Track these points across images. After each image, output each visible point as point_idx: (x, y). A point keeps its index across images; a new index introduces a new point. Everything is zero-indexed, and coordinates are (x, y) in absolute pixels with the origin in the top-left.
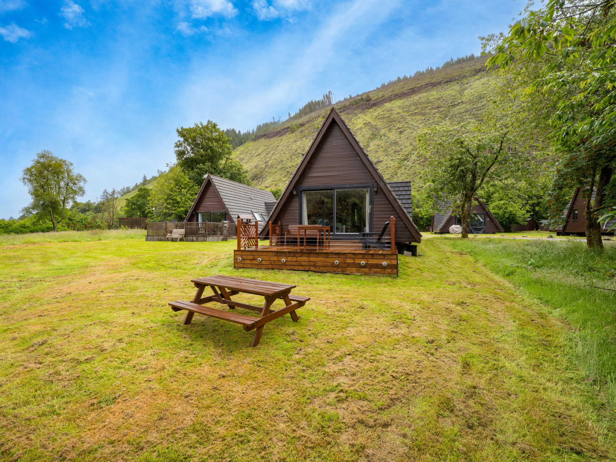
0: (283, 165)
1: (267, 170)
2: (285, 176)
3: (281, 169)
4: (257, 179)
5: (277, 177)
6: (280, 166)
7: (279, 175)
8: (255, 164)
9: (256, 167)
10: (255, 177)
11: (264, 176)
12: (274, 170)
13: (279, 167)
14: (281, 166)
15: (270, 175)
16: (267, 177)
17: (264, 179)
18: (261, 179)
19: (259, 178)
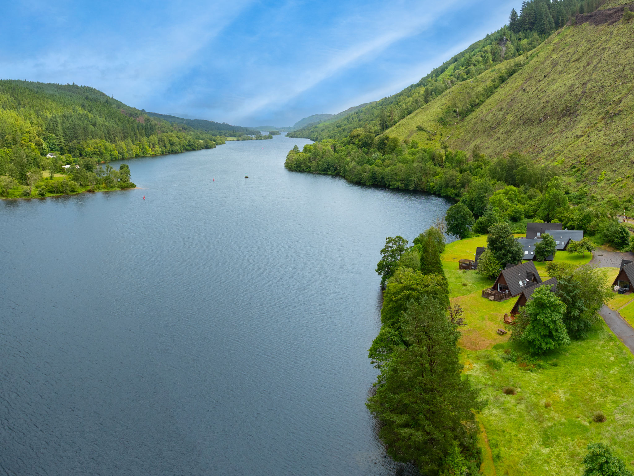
0: (604, 95)
1: (583, 101)
2: (602, 119)
4: (569, 116)
7: (596, 114)
8: (570, 83)
9: (571, 90)
10: (568, 111)
11: (578, 112)
12: (591, 104)
14: (601, 96)
15: (585, 112)
16: (582, 114)
17: (578, 117)
18: (575, 116)
19: (572, 113)
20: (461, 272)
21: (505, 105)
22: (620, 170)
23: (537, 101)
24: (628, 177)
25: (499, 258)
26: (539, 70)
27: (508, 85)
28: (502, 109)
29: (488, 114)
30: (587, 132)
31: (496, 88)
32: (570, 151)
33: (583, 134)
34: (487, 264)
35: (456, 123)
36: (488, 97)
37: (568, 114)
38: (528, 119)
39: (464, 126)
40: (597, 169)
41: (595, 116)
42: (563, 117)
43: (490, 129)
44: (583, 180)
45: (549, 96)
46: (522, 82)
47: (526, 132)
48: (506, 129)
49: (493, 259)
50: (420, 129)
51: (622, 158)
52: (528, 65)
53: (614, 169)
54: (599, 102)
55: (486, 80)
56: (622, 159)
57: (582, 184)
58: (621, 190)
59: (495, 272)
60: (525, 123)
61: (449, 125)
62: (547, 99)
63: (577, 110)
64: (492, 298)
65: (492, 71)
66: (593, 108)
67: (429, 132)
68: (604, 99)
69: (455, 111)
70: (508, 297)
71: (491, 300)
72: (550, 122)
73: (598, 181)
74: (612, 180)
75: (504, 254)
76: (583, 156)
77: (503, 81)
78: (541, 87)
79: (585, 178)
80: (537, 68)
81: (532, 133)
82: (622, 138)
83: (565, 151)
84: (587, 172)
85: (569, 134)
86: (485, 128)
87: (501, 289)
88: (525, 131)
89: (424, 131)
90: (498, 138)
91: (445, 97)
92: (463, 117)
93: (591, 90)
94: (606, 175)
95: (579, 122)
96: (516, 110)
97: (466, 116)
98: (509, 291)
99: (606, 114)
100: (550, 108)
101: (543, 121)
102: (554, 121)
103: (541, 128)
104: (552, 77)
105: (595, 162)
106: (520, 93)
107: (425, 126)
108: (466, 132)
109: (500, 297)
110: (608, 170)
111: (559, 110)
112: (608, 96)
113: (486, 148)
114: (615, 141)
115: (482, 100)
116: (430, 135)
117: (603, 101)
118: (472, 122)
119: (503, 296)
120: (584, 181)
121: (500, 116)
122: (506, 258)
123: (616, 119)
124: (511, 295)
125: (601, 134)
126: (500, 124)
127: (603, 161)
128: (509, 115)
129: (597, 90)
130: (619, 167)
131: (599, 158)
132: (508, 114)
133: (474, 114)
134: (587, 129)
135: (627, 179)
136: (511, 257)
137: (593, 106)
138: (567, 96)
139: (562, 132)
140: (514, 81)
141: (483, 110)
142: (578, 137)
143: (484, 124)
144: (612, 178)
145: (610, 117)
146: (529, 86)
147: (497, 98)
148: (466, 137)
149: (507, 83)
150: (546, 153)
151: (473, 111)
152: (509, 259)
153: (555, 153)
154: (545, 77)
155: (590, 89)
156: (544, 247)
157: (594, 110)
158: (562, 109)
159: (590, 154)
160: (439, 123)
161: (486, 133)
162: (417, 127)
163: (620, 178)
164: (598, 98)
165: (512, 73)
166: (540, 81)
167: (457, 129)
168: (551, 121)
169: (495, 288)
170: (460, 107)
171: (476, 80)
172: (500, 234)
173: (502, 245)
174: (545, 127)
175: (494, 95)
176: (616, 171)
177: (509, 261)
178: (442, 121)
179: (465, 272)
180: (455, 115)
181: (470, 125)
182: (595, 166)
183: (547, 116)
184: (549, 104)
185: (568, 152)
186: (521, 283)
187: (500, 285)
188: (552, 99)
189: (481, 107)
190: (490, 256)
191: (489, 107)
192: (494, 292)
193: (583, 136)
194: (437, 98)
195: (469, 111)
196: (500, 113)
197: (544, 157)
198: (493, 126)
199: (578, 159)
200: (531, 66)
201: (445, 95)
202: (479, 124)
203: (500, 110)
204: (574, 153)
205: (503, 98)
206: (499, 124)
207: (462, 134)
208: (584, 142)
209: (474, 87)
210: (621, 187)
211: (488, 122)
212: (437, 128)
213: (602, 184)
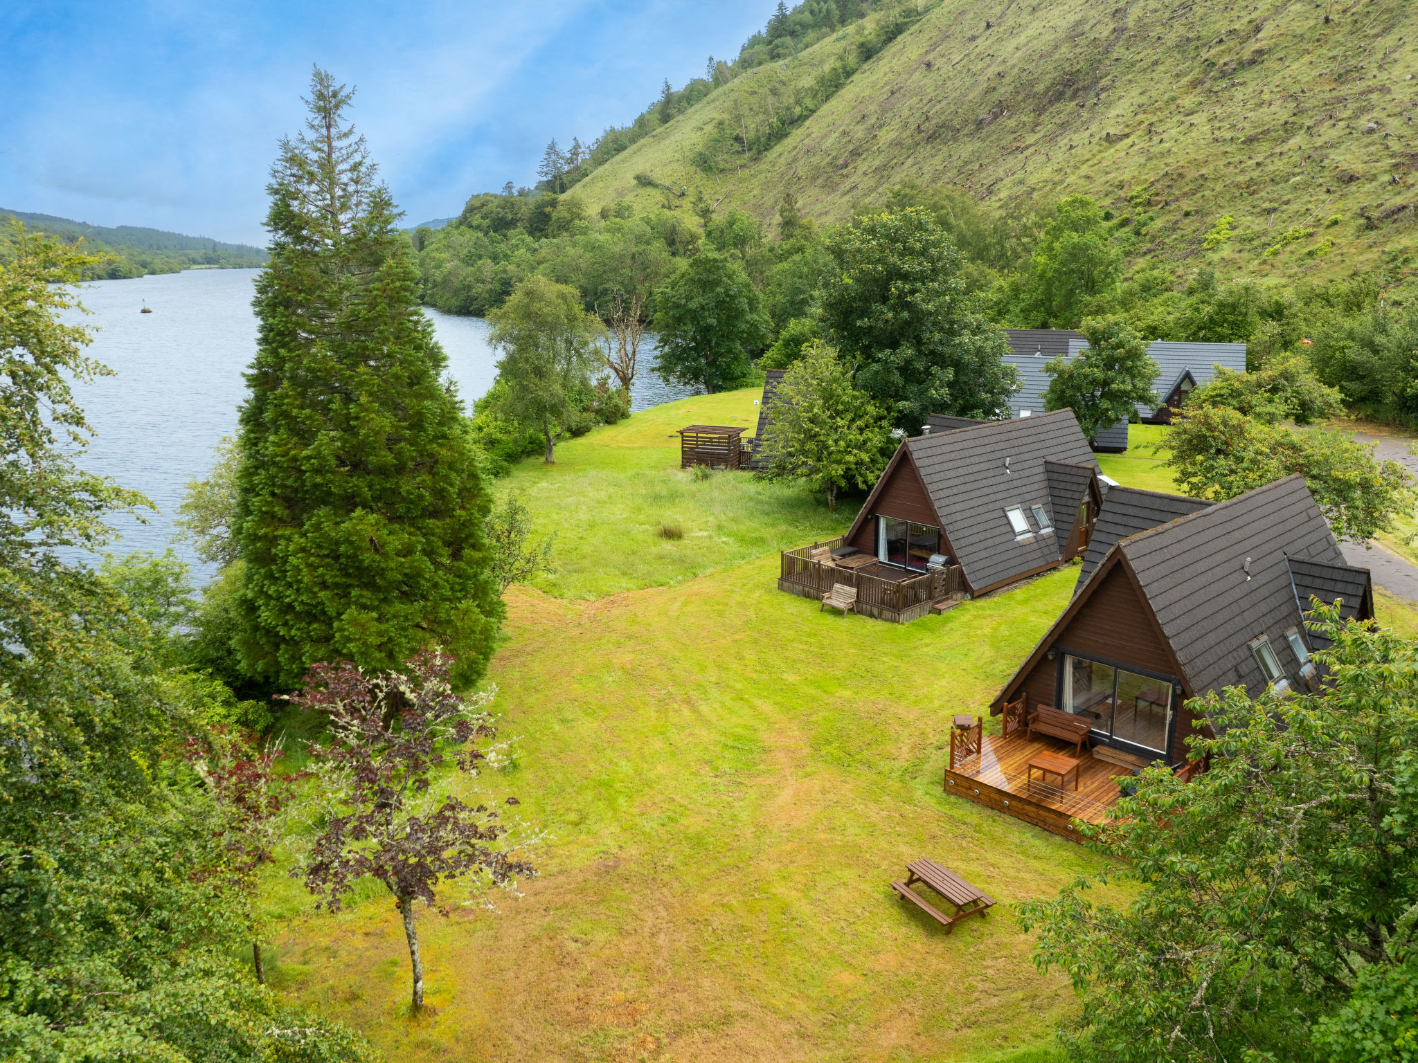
0: (1191, 25)
1: (1118, 51)
2: (1195, 84)
3: (1182, 45)
4: (1073, 97)
5: (1161, 86)
6: (1179, 30)
7: (1167, 78)
8: (1072, 18)
9: (1074, 34)
10: (1068, 84)
11: (1105, 82)
12: (1147, 53)
13: (1171, 38)
14: (1182, 30)
15: (1130, 77)
16: (1117, 84)
17: (1103, 96)
18: (1092, 93)
19: (1084, 88)
20: (684, 477)
21: (872, 108)
22: (1293, 207)
23: (968, 81)
24: (1335, 223)
25: (881, 392)
26: (970, 15)
27: (881, 63)
28: (864, 117)
29: (826, 136)
30: (1141, 123)
31: (849, 74)
32: (1088, 177)
33: (1127, 130)
34: (812, 421)
35: (741, 167)
36: (828, 98)
37: (1069, 93)
38: (943, 126)
39: (760, 172)
40: (1197, 212)
41: (1165, 82)
42: (1051, 103)
43: (830, 169)
44: (1145, 249)
45: (1004, 61)
46: (922, 51)
47: (937, 161)
48: (876, 163)
49: (847, 394)
50: (644, 181)
51: (1297, 170)
52: (937, 10)
53: (1266, 205)
54: (1177, 46)
55: (822, 62)
56: (1295, 175)
57: (1141, 260)
58: (1309, 262)
59: (859, 463)
60: (931, 138)
61: (722, 171)
62: (1000, 69)
63: (1101, 78)
64: (842, 595)
65: (838, 40)
66: (1156, 63)
67: (668, 188)
68: (1191, 35)
69: (738, 139)
70: (948, 593)
71: (837, 612)
72: (1012, 123)
73: (1205, 245)
74: (1264, 240)
75: (906, 370)
76: (1139, 183)
77: (868, 58)
78: (977, 50)
79: (1152, 242)
80: (963, 13)
81: (955, 158)
82: (1284, 116)
83: (1071, 179)
84: (1158, 223)
85: (1080, 138)
86: (817, 168)
87: (895, 549)
88: (933, 156)
89: (656, 186)
90: (854, 187)
91: (712, 105)
92: (759, 152)
93: (1146, 21)
94: (1233, 228)
95: (1109, 105)
96: (906, 112)
97: (766, 150)
98: (952, 561)
99: (1206, 72)
100: (1011, 88)
101: (990, 123)
102: (1025, 119)
103: (984, 140)
104: (1011, 22)
105: (1185, 195)
106: (917, 76)
107: (657, 176)
108: (766, 186)
109: (899, 589)
110: (1241, 213)
111: (1040, 88)
112: (1205, 25)
113: (820, 215)
114: (1256, 127)
115: (811, 106)
116: (671, 196)
117: (1188, 40)
118: (782, 160)
119: (912, 586)
120: (1149, 251)
121: (860, 135)
122: (922, 393)
123: (1248, 75)
124: (964, 586)
125: (1199, 118)
126: (859, 155)
127: (1218, 189)
128: (885, 128)
129: (1167, 16)
130: (1285, 198)
131: (1201, 182)
132: (881, 126)
133: (789, 142)
134: (1141, 117)
135: (1331, 230)
136: (951, 385)
137: (1156, 57)
138: (1063, 49)
139: (1052, 139)
140: (900, 51)
141: (813, 127)
142: (1110, 139)
143: (815, 160)
144: (1265, 233)
145: (1223, 75)
146: (943, 56)
147: (851, 96)
148: (766, 198)
149: (879, 59)
150: (1002, 196)
151: (786, 135)
152: (939, 393)
153: (1034, 190)
154: (988, 26)
155: (1140, 19)
156: (1099, 374)
157: (1161, 68)
158: (1048, 83)
159: (1167, 174)
160: (694, 167)
161: (820, 181)
162: (638, 178)
163: (1298, 227)
164: (1172, 35)
165: (892, 33)
166: (973, 38)
167: (741, 181)
168: (1012, 120)
169: (859, 542)
170: (751, 127)
171: (797, 62)
172: (894, 259)
173: (906, 314)
174: (994, 137)
175: (843, 92)
176: (1275, 210)
177: (941, 407)
178: (704, 163)
179: (705, 477)
180: (737, 147)
181: (777, 168)
182: (1186, 205)
183: (1000, 109)
184: (1007, 80)
185: (1082, 182)
186: (1018, 520)
187: (888, 528)
188: (1013, 66)
189: (807, 123)
190: (836, 380)
191: (830, 119)
192: (855, 563)
193: (1127, 136)
194: (693, 109)
195: (777, 135)
196: (860, 127)
197: (998, 204)
198: (841, 162)
199: (1122, 193)
200: (947, 10)
201: (713, 101)
202: (801, 163)
203: (858, 122)
204: (1104, 179)
205: (867, 93)
206: (855, 153)
207: (755, 192)
208: (1136, 148)
209: (790, 80)
210: (1311, 254)
211: (827, 153)
212: (689, 180)
213: (1226, 251)
